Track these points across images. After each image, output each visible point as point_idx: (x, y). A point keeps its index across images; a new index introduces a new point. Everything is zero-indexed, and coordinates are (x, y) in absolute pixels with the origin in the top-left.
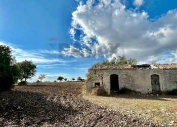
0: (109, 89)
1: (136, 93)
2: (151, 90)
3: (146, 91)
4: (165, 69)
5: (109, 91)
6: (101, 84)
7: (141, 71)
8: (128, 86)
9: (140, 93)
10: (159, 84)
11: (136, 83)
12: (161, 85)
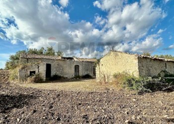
0: (45, 76)
1: (64, 78)
2: (74, 76)
3: (71, 77)
4: (83, 62)
5: (45, 78)
6: (37, 72)
7: (69, 62)
8: (58, 74)
9: (67, 78)
10: (79, 72)
11: (65, 71)
12: (80, 72)
